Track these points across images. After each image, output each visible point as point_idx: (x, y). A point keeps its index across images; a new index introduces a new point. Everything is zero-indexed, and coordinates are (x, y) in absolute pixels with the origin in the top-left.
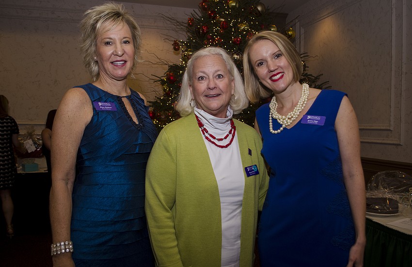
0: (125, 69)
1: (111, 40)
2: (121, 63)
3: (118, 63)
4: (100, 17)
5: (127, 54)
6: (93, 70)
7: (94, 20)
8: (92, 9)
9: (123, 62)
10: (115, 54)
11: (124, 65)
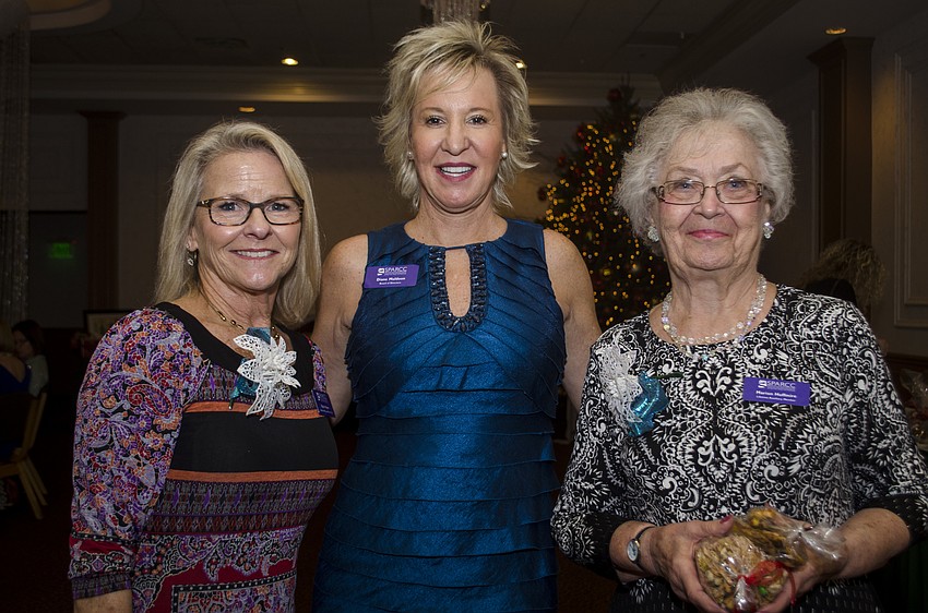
0: (468, 185)
1: (440, 114)
2: (460, 169)
3: (453, 170)
4: (423, 56)
5: (476, 150)
6: (404, 181)
7: (409, 63)
8: (413, 34)
9: (467, 169)
10: (444, 147)
11: (466, 177)
